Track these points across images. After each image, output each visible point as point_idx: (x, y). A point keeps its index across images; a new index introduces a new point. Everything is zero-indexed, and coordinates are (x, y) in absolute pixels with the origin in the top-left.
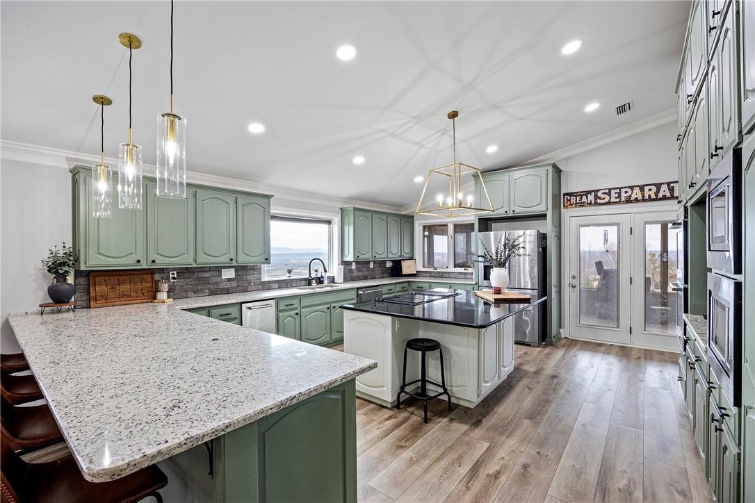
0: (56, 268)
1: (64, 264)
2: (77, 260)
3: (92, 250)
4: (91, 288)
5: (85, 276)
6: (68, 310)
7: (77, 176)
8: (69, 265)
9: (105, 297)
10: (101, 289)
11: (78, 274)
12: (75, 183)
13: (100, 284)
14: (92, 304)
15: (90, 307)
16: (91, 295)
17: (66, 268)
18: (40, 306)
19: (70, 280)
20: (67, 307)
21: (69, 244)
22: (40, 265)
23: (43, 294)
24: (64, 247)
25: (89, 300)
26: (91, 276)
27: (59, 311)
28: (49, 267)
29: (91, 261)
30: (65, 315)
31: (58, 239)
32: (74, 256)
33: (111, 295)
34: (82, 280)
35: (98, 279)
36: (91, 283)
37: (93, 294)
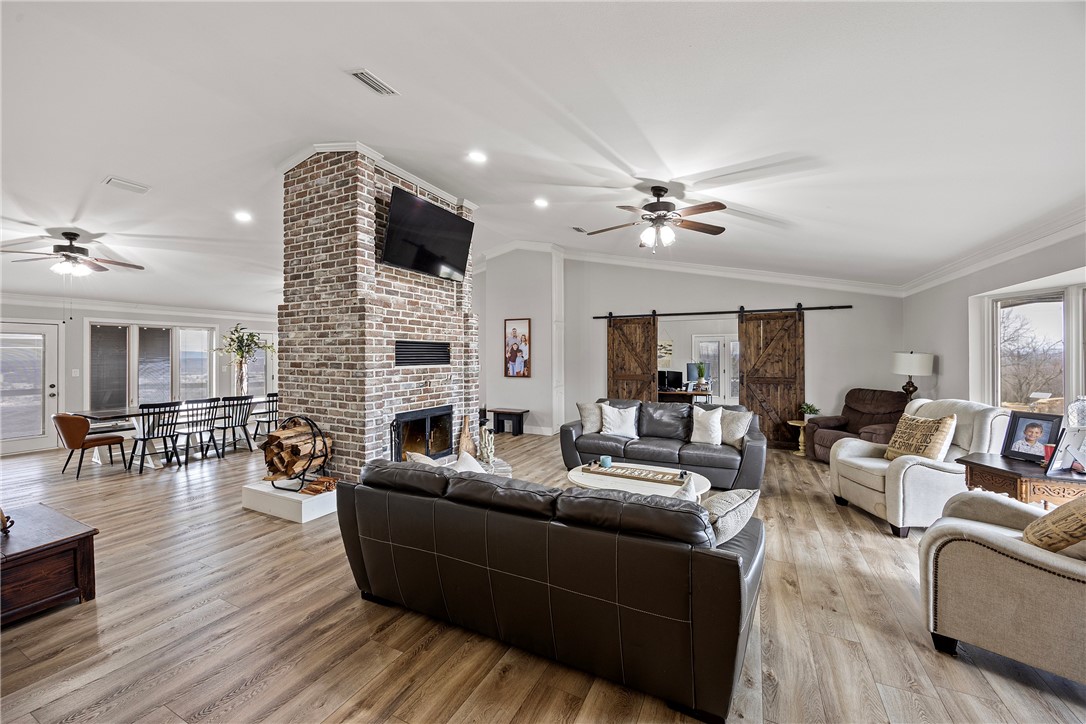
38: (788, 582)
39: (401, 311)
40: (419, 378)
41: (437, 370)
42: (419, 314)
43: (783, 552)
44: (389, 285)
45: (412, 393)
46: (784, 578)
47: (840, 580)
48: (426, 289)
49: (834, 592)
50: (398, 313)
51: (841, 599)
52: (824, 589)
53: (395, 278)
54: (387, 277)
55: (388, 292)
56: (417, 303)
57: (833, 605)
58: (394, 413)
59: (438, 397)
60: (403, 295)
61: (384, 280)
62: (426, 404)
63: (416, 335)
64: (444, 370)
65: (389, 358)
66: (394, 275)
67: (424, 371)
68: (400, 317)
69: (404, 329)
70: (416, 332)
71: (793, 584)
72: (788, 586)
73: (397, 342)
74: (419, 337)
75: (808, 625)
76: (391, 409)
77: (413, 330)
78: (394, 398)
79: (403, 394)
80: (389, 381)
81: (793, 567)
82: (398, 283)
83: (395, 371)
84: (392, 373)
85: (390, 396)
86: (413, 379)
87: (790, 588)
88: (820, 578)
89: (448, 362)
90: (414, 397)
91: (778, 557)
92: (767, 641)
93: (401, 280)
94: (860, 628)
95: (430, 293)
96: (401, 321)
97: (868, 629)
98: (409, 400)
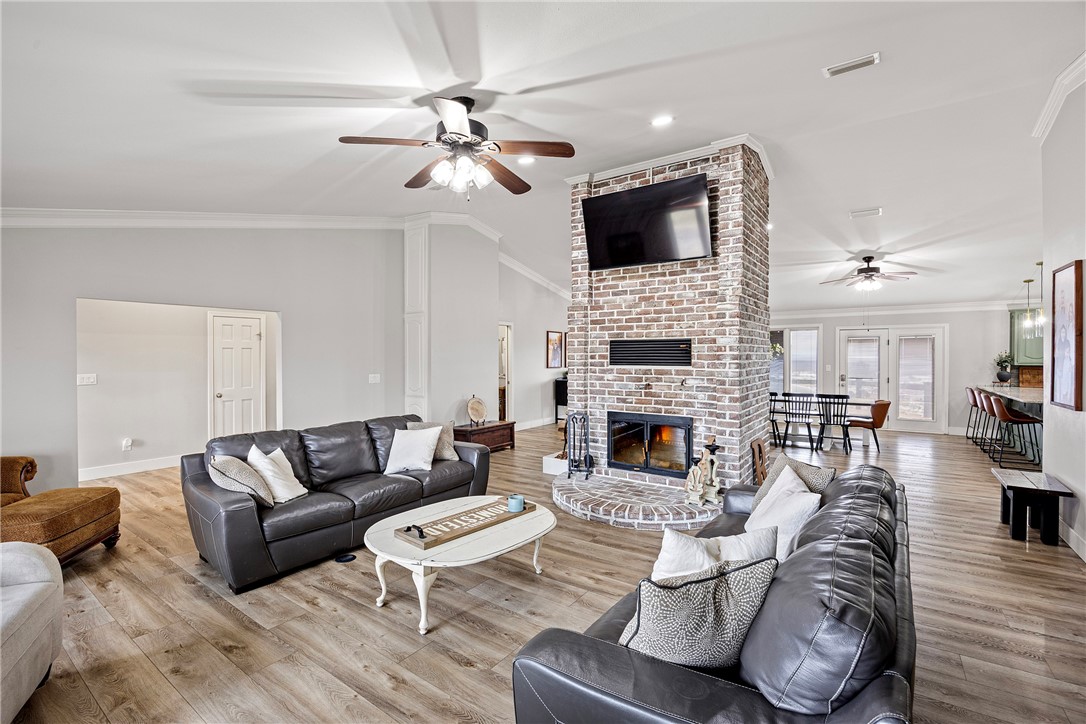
0: (1001, 363)
1: (1006, 361)
2: (1013, 360)
3: (1021, 354)
4: (1020, 376)
5: (1017, 369)
6: (1007, 386)
7: (1013, 314)
8: (1008, 362)
9: (1029, 382)
10: (1026, 376)
11: (1013, 367)
12: (1012, 317)
13: (1026, 373)
14: (1021, 385)
15: (1019, 386)
17: (1007, 364)
18: (993, 382)
19: (1008, 370)
20: (1008, 383)
21: (1008, 351)
22: (993, 362)
23: (994, 377)
24: (1006, 353)
25: (1019, 382)
26: (1020, 369)
27: (1002, 386)
28: (997, 363)
29: (1020, 360)
30: (1005, 389)
31: (1003, 350)
32: (1011, 358)
33: (1033, 381)
34: (1015, 371)
35: (1025, 371)
36: (1020, 373)
37: (1021, 379)
38: (236, 648)
39: (615, 311)
40: (640, 379)
41: (668, 373)
42: (638, 310)
43: (280, 682)
44: (617, 286)
45: (629, 394)
46: (244, 648)
47: (175, 696)
48: (668, 278)
49: (176, 671)
50: (613, 313)
51: (164, 670)
52: (190, 668)
53: (624, 278)
54: (613, 279)
55: (614, 294)
56: (653, 297)
57: (171, 656)
58: (606, 410)
59: (669, 403)
60: (632, 292)
61: (611, 283)
62: (647, 409)
63: (635, 333)
64: (678, 373)
65: (601, 357)
66: (622, 275)
67: (646, 372)
68: (615, 317)
69: (619, 328)
70: (635, 330)
71: (228, 650)
72: (232, 643)
73: (611, 342)
74: (637, 334)
75: (186, 623)
76: (603, 406)
77: (631, 328)
78: (607, 396)
79: (617, 393)
80: (602, 379)
81: (247, 669)
82: (628, 281)
83: (608, 370)
84: (604, 372)
85: (603, 393)
86: (631, 380)
87: (229, 643)
88: (203, 678)
89: (689, 364)
90: (633, 399)
91: (279, 669)
92: (211, 595)
93: (631, 278)
94: (134, 651)
95: (674, 282)
96: (615, 321)
97: (125, 655)
98: (624, 401)
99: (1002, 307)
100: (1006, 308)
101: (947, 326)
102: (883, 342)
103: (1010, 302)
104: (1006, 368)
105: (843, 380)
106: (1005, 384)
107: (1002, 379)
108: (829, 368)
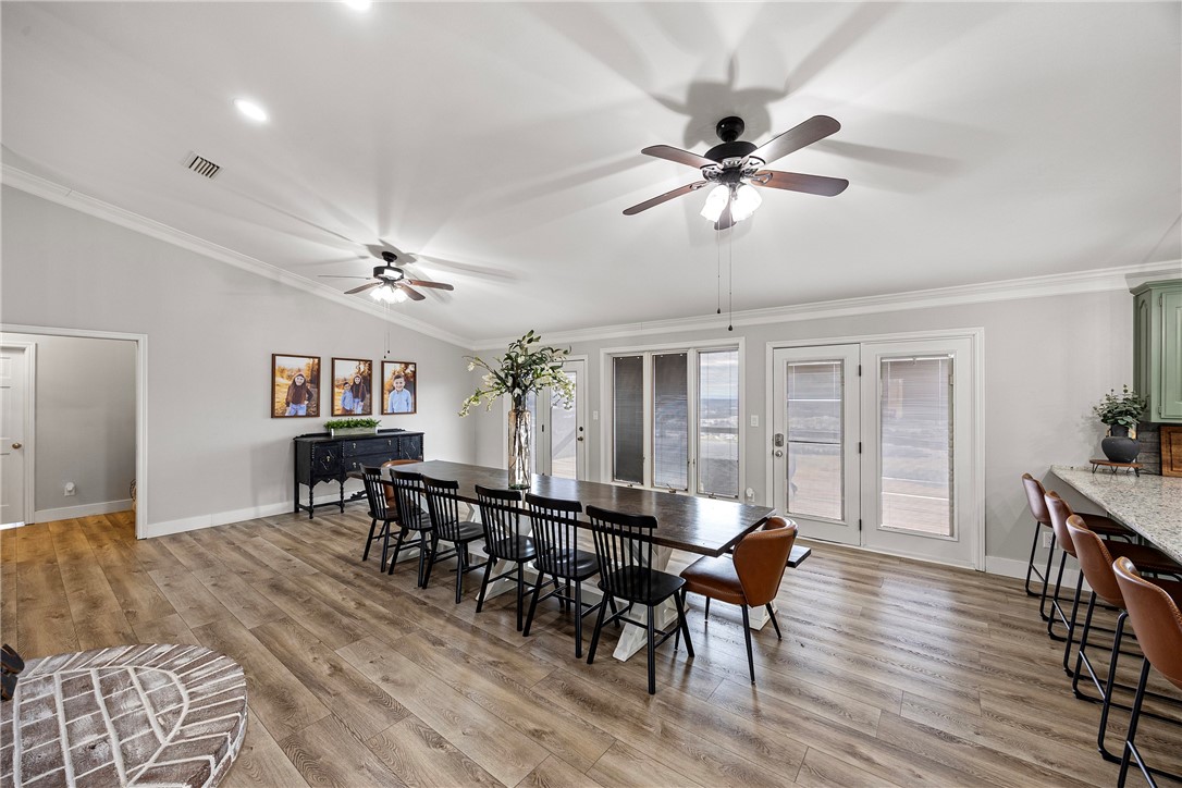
0: (1113, 417)
1: (1127, 413)
2: (1146, 408)
3: (1169, 394)
4: (1163, 448)
5: (1153, 431)
6: (1128, 473)
7: (1142, 298)
8: (1131, 414)
11: (1144, 426)
12: (1140, 303)
14: (1165, 470)
15: (1161, 474)
16: (1164, 457)
17: (1129, 419)
18: (1091, 462)
19: (1132, 434)
20: (1126, 469)
21: (1131, 389)
23: (1092, 448)
24: (1126, 391)
25: (1161, 464)
26: (1166, 431)
27: (1114, 472)
28: (1105, 416)
29: (1170, 410)
30: (1123, 479)
31: (1111, 378)
32: (1140, 403)
34: (1148, 436)
35: (1174, 437)
36: (1163, 439)
37: (1166, 456)
99: (1114, 283)
100: (1125, 286)
101: (980, 332)
102: (850, 370)
103: (1135, 269)
104: (1125, 429)
105: (779, 444)
106: (1122, 468)
107: (1115, 456)
108: (755, 420)
